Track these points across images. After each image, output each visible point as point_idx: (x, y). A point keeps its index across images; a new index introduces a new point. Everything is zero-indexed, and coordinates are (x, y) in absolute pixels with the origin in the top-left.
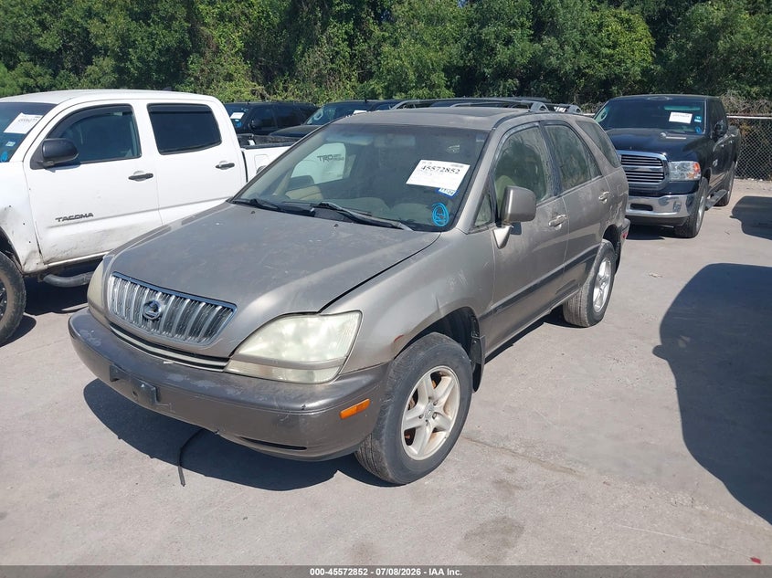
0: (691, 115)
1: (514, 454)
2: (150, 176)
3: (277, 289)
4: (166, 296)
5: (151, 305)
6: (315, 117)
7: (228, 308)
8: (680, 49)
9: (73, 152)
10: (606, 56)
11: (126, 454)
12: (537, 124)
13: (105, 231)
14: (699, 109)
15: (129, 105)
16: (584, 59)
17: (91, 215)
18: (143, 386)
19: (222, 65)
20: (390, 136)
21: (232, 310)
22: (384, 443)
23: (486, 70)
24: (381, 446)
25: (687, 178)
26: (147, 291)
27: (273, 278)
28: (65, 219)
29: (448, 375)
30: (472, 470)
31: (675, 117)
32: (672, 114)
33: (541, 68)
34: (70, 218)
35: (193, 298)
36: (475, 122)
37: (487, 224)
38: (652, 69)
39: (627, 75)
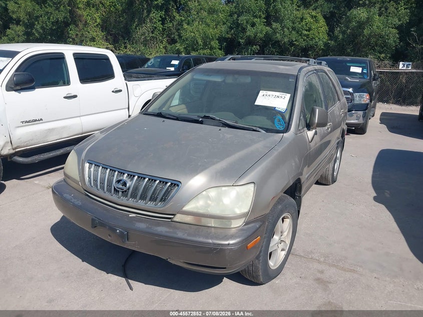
0: (361, 68)
1: (319, 262)
2: (75, 96)
3: (204, 171)
4: (131, 176)
5: (121, 182)
6: (149, 63)
7: (175, 184)
8: (344, 33)
9: (32, 81)
10: (305, 35)
11: (89, 270)
12: (315, 71)
13: (49, 129)
14: (364, 65)
15: (63, 53)
16: (294, 36)
17: (41, 120)
18: (118, 231)
19: (89, 32)
20: (236, 76)
21: (178, 185)
22: (261, 261)
23: (241, 40)
24: (259, 263)
25: (363, 102)
26: (116, 173)
27: (199, 164)
28: (27, 122)
29: (288, 218)
30: (300, 273)
31: (354, 69)
32: (351, 67)
33: (271, 40)
34: (29, 122)
35: (150, 177)
36: (286, 69)
37: (303, 128)
38: (329, 43)
39: (316, 45)
